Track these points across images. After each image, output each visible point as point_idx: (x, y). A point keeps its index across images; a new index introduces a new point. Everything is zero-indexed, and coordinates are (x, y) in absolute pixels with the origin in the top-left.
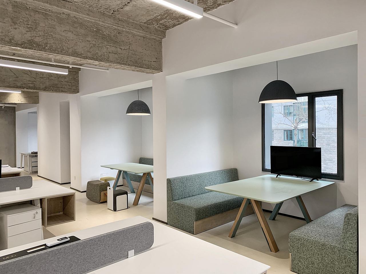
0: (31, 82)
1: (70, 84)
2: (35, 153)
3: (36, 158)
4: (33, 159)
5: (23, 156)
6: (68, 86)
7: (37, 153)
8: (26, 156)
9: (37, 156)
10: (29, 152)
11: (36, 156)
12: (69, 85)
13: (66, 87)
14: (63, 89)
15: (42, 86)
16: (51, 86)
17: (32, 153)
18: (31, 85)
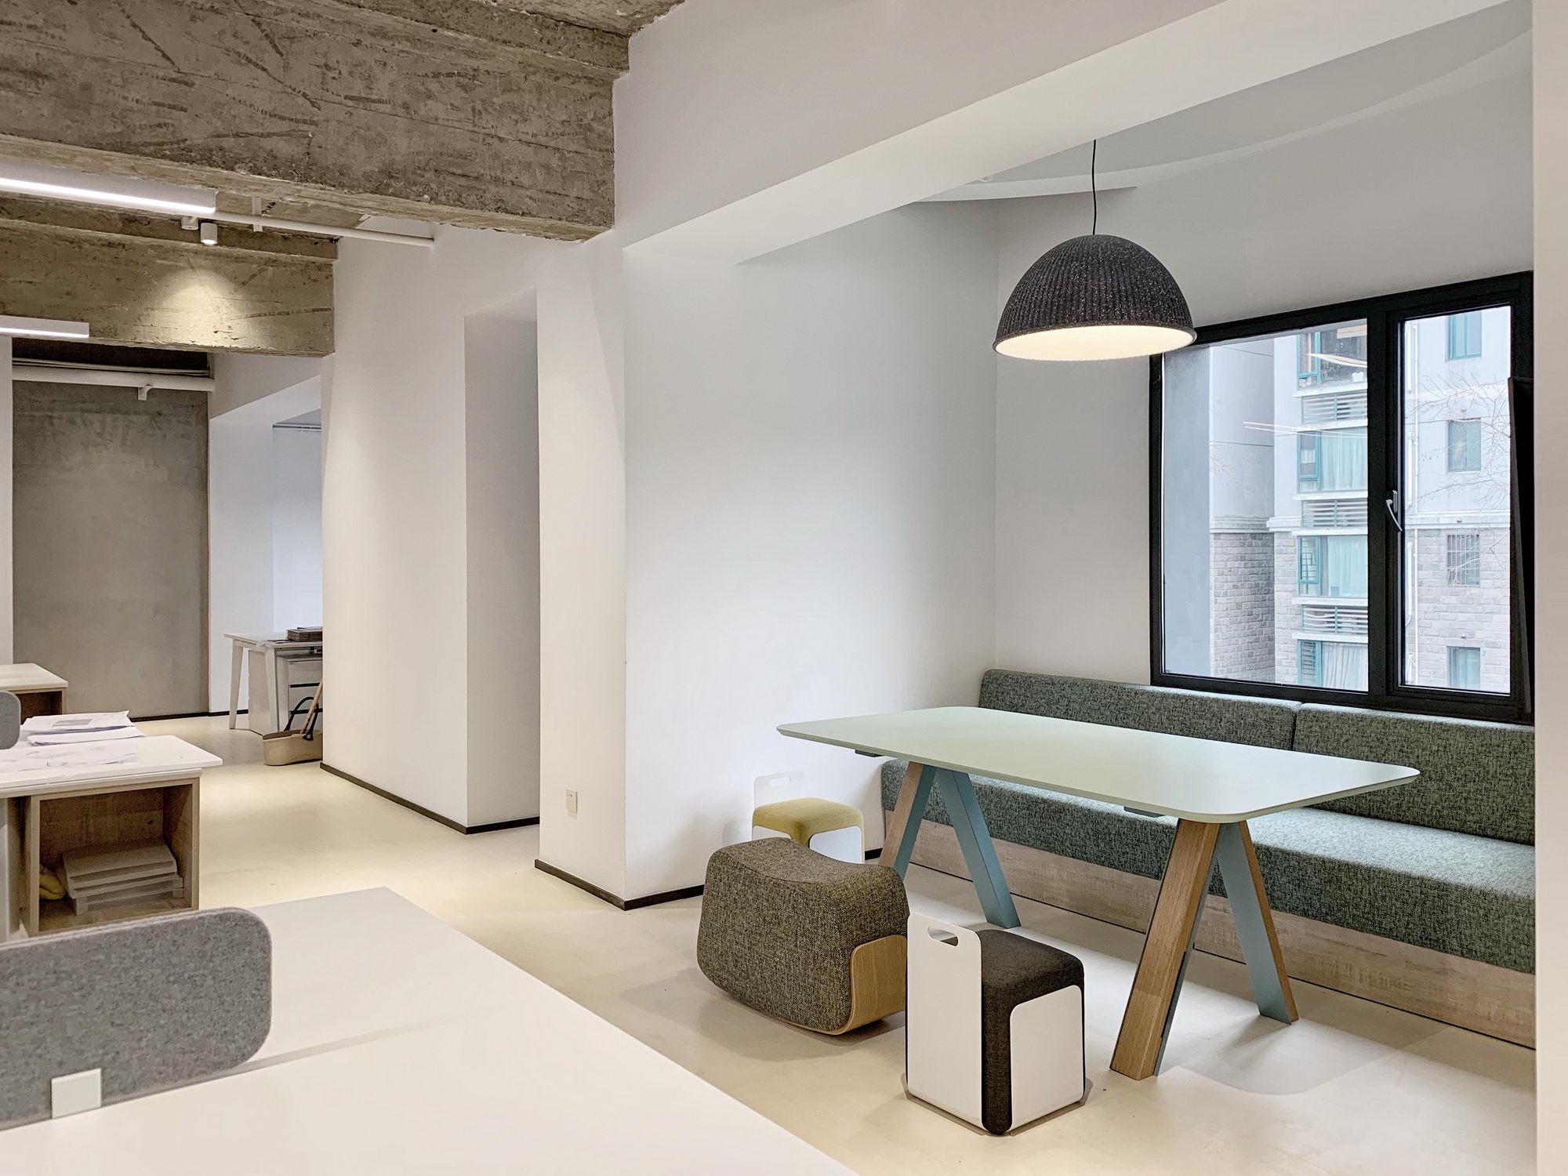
0: (283, 127)
1: (555, 162)
2: (309, 634)
3: (311, 663)
4: (299, 672)
5: (246, 651)
6: (540, 175)
7: (318, 636)
8: (257, 654)
9: (317, 653)
10: (275, 631)
11: (311, 654)
12: (547, 168)
13: (525, 180)
14: (505, 192)
15: (362, 162)
16: (427, 164)
17: (292, 636)
18: (284, 148)
